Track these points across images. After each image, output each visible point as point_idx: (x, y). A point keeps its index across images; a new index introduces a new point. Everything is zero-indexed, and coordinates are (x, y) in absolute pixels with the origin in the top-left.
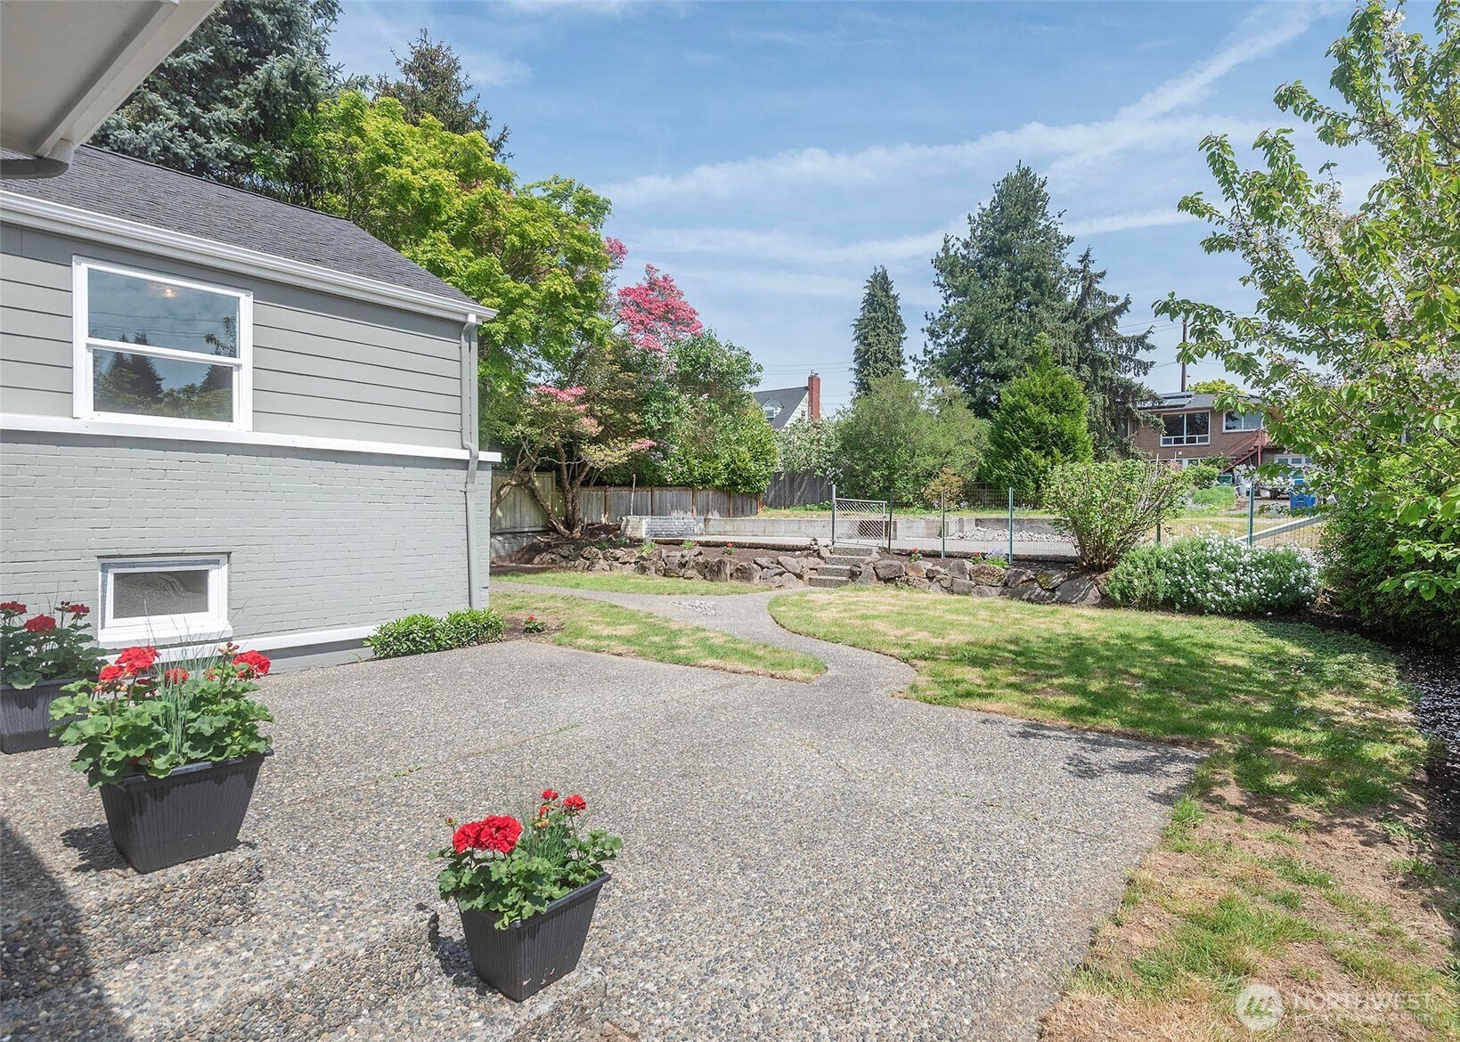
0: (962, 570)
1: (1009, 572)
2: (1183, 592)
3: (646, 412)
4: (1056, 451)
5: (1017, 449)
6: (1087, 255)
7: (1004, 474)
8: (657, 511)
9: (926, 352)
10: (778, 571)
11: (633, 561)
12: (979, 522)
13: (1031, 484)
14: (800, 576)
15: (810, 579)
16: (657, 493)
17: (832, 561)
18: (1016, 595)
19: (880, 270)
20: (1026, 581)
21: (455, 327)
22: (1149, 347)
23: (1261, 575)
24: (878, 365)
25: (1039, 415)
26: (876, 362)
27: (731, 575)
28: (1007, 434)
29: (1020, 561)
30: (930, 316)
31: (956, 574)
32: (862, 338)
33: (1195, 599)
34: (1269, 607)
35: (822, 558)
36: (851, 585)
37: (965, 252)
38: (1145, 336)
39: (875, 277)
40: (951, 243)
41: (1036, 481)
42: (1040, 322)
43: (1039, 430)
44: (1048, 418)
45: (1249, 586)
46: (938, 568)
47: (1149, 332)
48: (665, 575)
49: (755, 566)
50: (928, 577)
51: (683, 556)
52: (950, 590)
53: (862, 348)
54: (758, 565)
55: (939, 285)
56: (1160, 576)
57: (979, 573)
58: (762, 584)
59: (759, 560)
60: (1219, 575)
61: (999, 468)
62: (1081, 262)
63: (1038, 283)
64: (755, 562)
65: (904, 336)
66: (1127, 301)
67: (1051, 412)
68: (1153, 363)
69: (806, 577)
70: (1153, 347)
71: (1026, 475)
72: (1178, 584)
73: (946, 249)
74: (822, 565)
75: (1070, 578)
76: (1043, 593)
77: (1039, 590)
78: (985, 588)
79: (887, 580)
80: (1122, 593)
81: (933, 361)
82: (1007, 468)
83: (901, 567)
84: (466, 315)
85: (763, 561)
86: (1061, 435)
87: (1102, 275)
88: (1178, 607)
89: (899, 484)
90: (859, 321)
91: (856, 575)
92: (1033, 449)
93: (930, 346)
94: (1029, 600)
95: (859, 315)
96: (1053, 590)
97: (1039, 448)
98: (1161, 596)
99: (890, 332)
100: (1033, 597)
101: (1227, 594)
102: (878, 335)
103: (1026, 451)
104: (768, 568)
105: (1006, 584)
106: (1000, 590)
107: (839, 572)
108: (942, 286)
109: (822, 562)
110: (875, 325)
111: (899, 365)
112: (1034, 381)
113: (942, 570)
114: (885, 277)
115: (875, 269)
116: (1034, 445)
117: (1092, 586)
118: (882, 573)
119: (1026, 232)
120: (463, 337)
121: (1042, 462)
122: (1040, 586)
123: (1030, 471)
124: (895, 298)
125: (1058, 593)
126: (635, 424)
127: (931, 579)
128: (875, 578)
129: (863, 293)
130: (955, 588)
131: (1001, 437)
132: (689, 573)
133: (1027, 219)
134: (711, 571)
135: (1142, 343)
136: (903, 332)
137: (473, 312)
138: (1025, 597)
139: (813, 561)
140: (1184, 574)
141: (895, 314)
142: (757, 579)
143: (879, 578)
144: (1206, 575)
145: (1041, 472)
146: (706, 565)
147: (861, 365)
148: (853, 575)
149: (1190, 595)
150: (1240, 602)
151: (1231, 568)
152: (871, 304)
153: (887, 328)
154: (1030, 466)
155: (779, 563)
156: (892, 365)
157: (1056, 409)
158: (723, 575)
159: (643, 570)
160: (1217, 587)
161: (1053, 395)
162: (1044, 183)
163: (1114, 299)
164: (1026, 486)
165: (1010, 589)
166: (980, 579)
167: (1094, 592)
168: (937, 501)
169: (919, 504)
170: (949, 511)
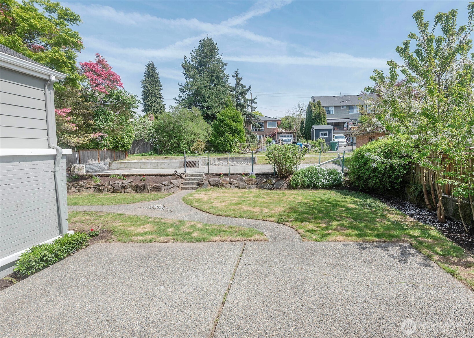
0: (242, 180)
1: (258, 180)
2: (312, 183)
3: (97, 120)
4: (236, 134)
5: (224, 134)
6: (237, 72)
7: (220, 142)
8: (82, 161)
9: (180, 97)
10: (172, 186)
11: (93, 187)
12: (219, 159)
13: (229, 145)
14: (178, 187)
15: (182, 187)
16: (81, 152)
17: (188, 180)
18: (261, 187)
19: (151, 62)
20: (264, 182)
21: (45, 82)
22: (255, 103)
23: (331, 177)
24: (152, 98)
25: (230, 123)
26: (151, 97)
27: (151, 190)
28: (220, 129)
29: (258, 175)
30: (180, 84)
31: (240, 182)
32: (145, 87)
33: (315, 185)
34: (334, 185)
35: (183, 179)
36: (199, 189)
37: (192, 63)
38: (254, 99)
39: (149, 65)
40: (187, 59)
41: (230, 144)
42: (219, 91)
43: (230, 128)
44: (233, 124)
45: (328, 180)
46: (232, 180)
47: (255, 98)
48: (113, 192)
49: (162, 185)
50: (229, 183)
51: (122, 183)
52: (238, 187)
53: (145, 91)
54: (163, 184)
55: (184, 73)
56: (306, 179)
57: (248, 181)
58: (166, 192)
59: (163, 183)
60: (321, 177)
61: (218, 140)
62: (235, 73)
63: (217, 77)
64: (161, 184)
65: (162, 88)
66: (250, 87)
67: (234, 122)
68: (256, 107)
69: (180, 187)
70: (256, 103)
71: (227, 142)
72: (311, 181)
73: (185, 61)
74: (184, 182)
75: (278, 181)
76: (270, 186)
77: (269, 185)
78: (251, 186)
79: (214, 186)
80: (296, 185)
81: (182, 100)
82: (221, 140)
83: (219, 181)
84: (49, 76)
85: (165, 183)
86: (237, 129)
87: (241, 78)
88: (311, 187)
89: (182, 145)
90: (144, 80)
91: (201, 184)
92: (229, 134)
93: (181, 95)
94: (266, 188)
95: (144, 78)
96: (273, 185)
97: (231, 133)
98: (307, 185)
99: (156, 86)
100: (267, 187)
101: (323, 182)
102: (152, 87)
103: (227, 134)
104: (167, 185)
105: (257, 184)
106: (256, 186)
107: (192, 184)
108: (185, 74)
109: (184, 180)
110: (150, 83)
111: (160, 99)
112: (227, 111)
113: (235, 181)
114: (153, 65)
115: (149, 62)
116: (229, 132)
117: (284, 183)
118: (212, 183)
119: (212, 59)
120: (46, 87)
121: (232, 138)
122: (269, 183)
123: (229, 141)
124: (158, 74)
125: (275, 186)
126: (92, 125)
127: (231, 184)
128: (209, 185)
129: (144, 70)
130: (240, 187)
131: (218, 129)
132: (128, 190)
133: (212, 55)
134: (140, 188)
135: (254, 101)
136: (161, 87)
137: (54, 75)
138: (264, 188)
139: (180, 180)
140: (312, 177)
141: (158, 80)
142: (163, 191)
143: (211, 185)
144: (318, 178)
145: (232, 141)
146: (136, 186)
147: (145, 97)
148: (199, 185)
149: (314, 183)
150: (327, 185)
151: (323, 175)
152: (149, 75)
153: (155, 85)
154: (229, 139)
155: (171, 183)
156: (158, 98)
157: (235, 121)
158: (147, 190)
159: (100, 190)
160: (321, 181)
161: (234, 116)
162: (216, 44)
163: (245, 87)
164: (227, 146)
165: (259, 186)
166: (249, 183)
167: (285, 185)
168: (197, 151)
169: (189, 152)
170: (201, 154)
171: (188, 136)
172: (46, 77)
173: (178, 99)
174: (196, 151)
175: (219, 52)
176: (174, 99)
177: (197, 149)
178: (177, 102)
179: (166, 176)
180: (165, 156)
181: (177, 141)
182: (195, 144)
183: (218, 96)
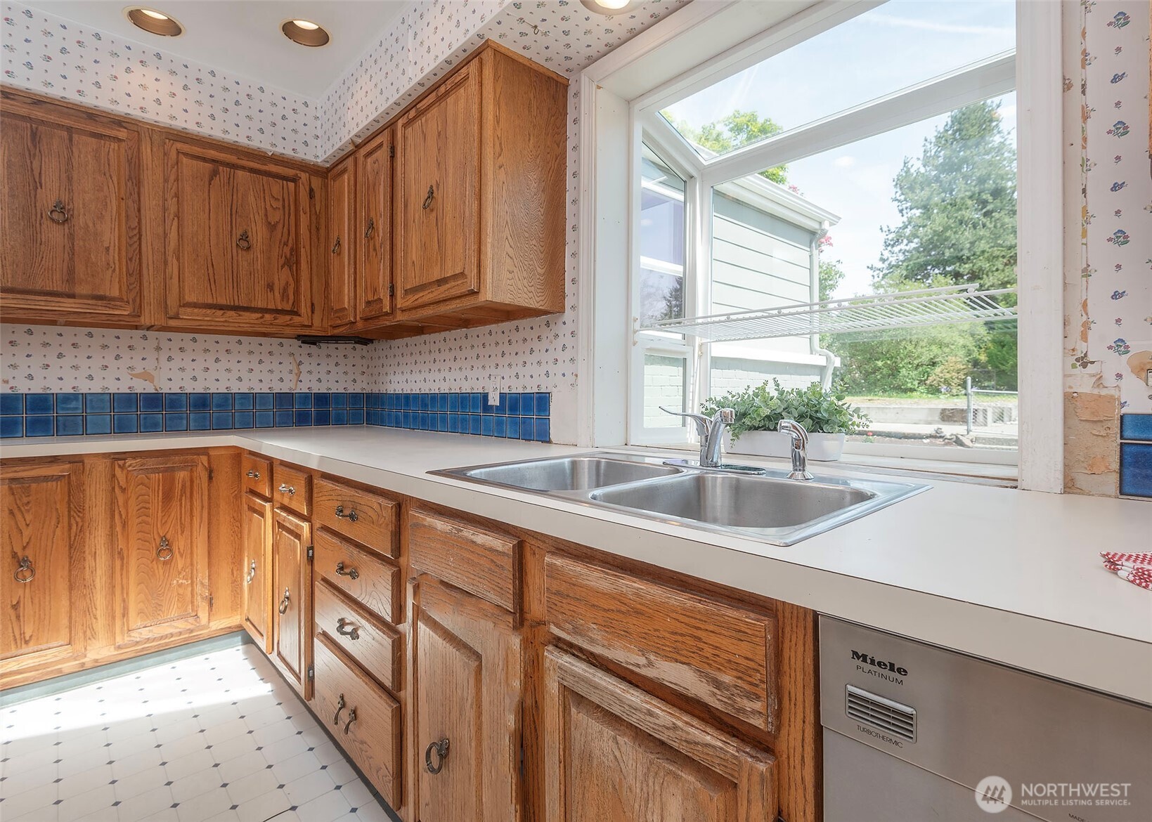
9: (882, 259)
30: (885, 229)
55: (897, 200)
63: (996, 191)
81: (891, 265)
89: (903, 372)
93: (886, 254)
137: (828, 219)
168: (945, 387)
169: (922, 388)
170: (957, 395)
171: (920, 350)
172: (815, 226)
173: (880, 265)
174: (943, 388)
175: (1002, 126)
176: (868, 267)
177: (947, 382)
178: (875, 274)
179: (911, 438)
180: (866, 398)
181: (889, 362)
182: (938, 370)
183: (1000, 242)
